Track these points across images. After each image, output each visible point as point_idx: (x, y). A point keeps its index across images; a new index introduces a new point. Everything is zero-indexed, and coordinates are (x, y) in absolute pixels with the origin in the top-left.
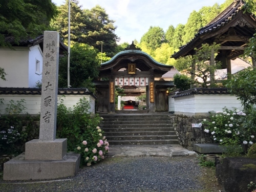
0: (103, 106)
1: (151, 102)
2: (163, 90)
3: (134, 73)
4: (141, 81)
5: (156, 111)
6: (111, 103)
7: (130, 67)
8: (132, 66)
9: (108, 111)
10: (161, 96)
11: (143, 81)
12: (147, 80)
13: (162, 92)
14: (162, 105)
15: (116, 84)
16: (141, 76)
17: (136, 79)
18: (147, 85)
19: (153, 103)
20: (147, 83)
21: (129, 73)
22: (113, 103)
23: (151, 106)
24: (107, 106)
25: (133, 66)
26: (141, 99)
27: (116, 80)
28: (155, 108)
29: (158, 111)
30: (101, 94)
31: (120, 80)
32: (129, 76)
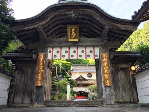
0: (24, 93)
1: (106, 86)
2: (124, 66)
3: (77, 40)
4: (88, 53)
5: (117, 103)
6: (38, 87)
7: (71, 31)
8: (73, 30)
9: (32, 103)
10: (121, 75)
11: (91, 52)
12: (97, 51)
13: (122, 69)
14: (125, 92)
15: (50, 57)
16: (88, 44)
17: (80, 50)
18: (98, 58)
19: (110, 87)
20: (97, 56)
21: (70, 40)
22: (41, 87)
23: (106, 92)
24: (30, 94)
25: (75, 29)
26: (90, 89)
27: (50, 52)
28: (114, 97)
29: (120, 103)
30: (23, 72)
31: (55, 50)
32: (70, 44)
